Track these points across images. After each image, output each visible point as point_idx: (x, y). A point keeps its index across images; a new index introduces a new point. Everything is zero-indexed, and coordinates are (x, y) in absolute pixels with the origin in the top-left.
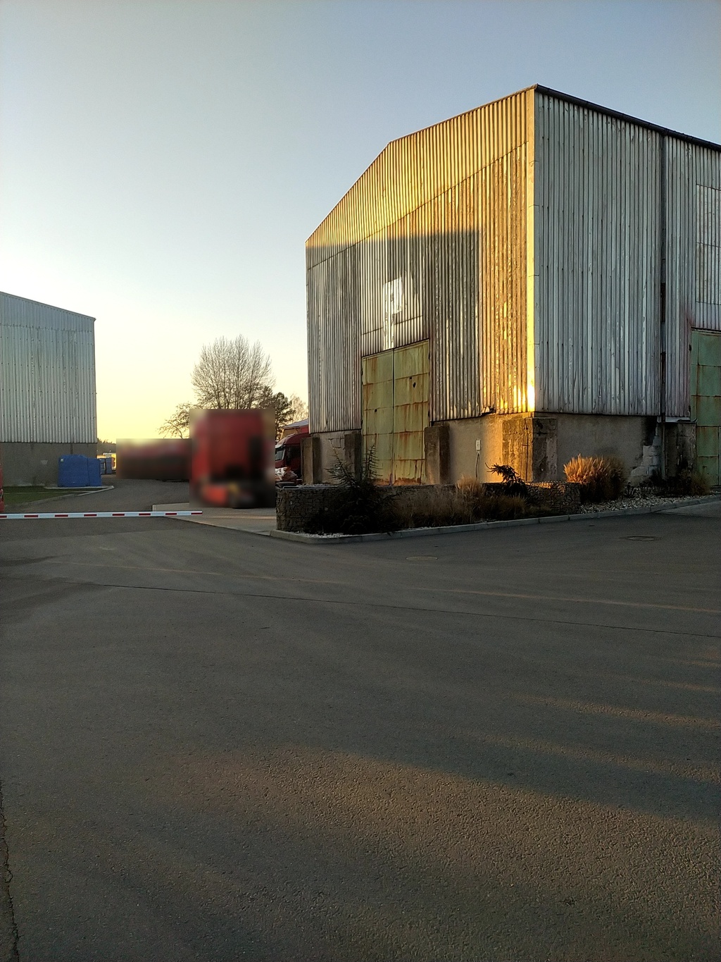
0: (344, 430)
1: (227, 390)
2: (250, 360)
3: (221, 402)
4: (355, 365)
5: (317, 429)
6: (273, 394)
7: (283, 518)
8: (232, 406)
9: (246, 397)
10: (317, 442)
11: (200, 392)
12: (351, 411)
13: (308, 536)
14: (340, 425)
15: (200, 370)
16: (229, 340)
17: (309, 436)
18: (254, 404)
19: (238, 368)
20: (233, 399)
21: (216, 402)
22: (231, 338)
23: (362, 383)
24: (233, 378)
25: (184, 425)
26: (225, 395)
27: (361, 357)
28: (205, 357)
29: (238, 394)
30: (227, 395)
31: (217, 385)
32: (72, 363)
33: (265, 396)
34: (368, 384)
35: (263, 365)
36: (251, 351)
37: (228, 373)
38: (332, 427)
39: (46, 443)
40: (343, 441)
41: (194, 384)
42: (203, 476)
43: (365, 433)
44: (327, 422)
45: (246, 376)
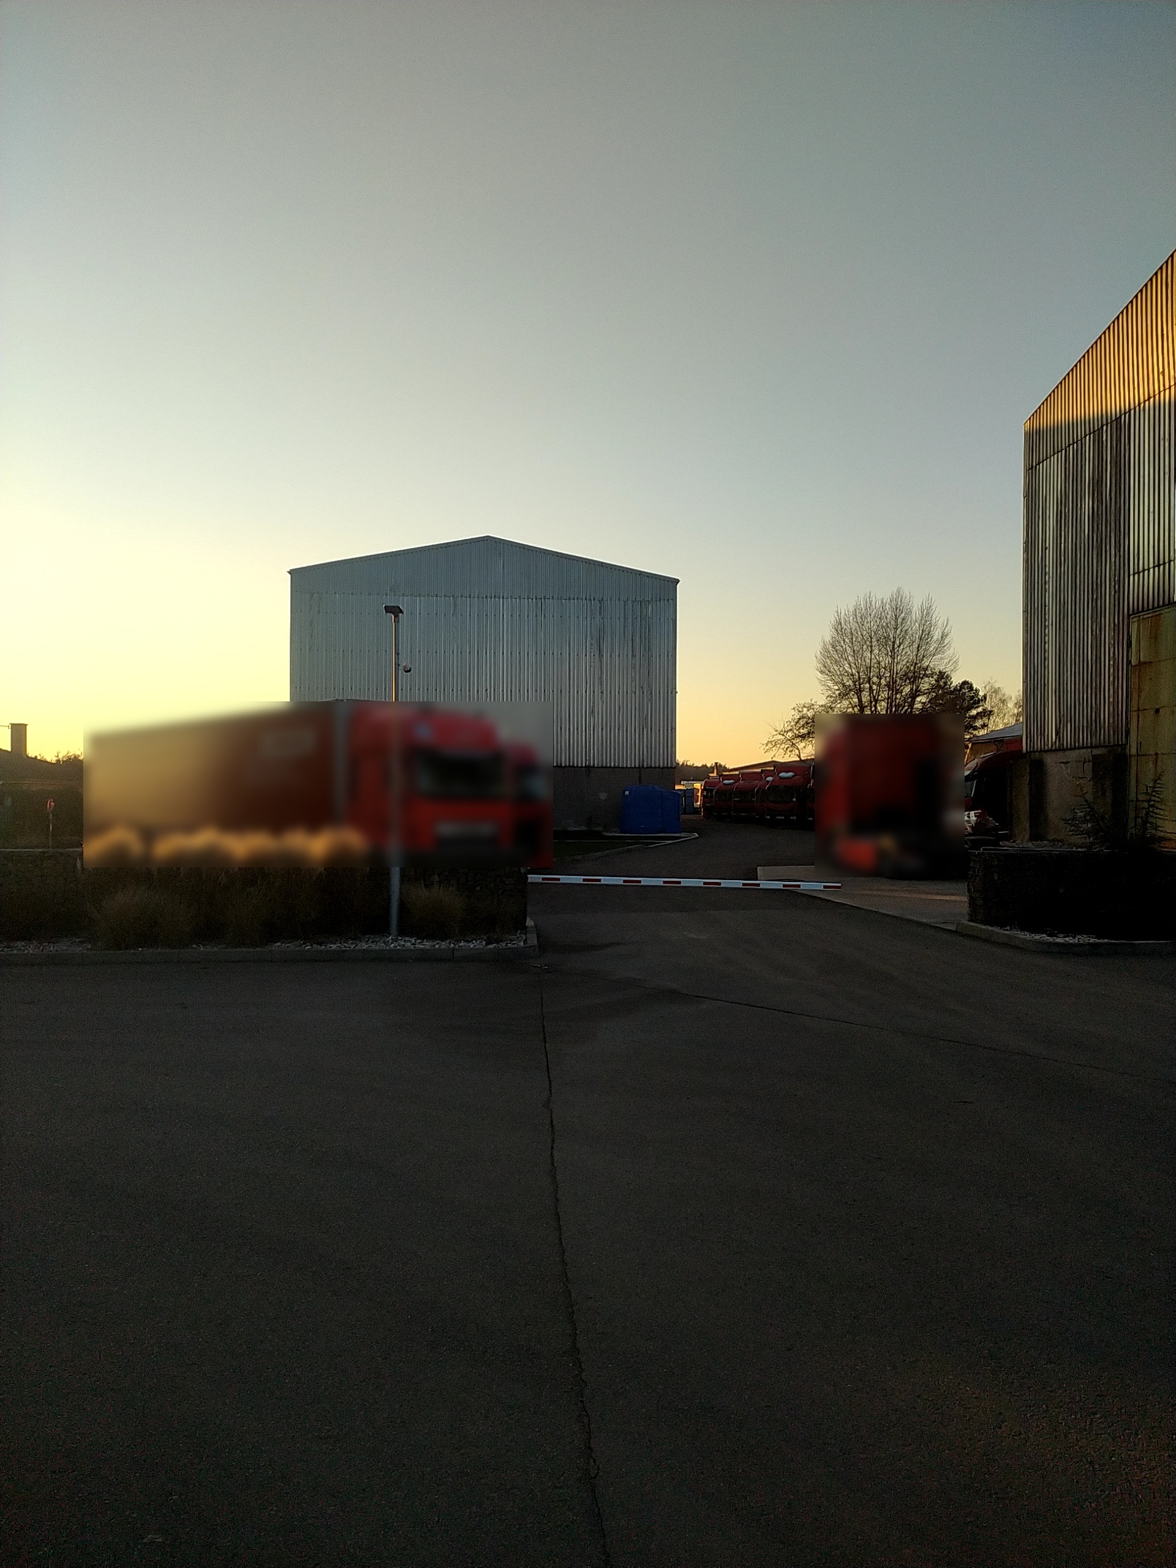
0: (1091, 747)
1: (875, 679)
2: (914, 629)
3: (864, 700)
4: (1116, 628)
5: (1038, 745)
6: (954, 684)
7: (980, 902)
8: (882, 707)
9: (907, 690)
10: (1038, 767)
11: (830, 684)
12: (1106, 713)
13: (1028, 936)
14: (1084, 738)
15: (830, 649)
16: (880, 597)
17: (1024, 756)
18: (920, 702)
19: (894, 643)
20: (884, 695)
21: (856, 700)
22: (882, 594)
23: (1129, 662)
24: (886, 661)
25: (803, 737)
26: (871, 688)
27: (1129, 615)
28: (839, 627)
29: (892, 686)
30: (875, 687)
31: (859, 673)
32: (645, 648)
33: (938, 687)
34: (1140, 664)
35: (937, 635)
36: (916, 614)
37: (876, 651)
38: (1068, 739)
39: (606, 767)
40: (1089, 766)
41: (822, 672)
42: (839, 823)
43: (1134, 751)
44: (1057, 733)
45: (906, 655)
